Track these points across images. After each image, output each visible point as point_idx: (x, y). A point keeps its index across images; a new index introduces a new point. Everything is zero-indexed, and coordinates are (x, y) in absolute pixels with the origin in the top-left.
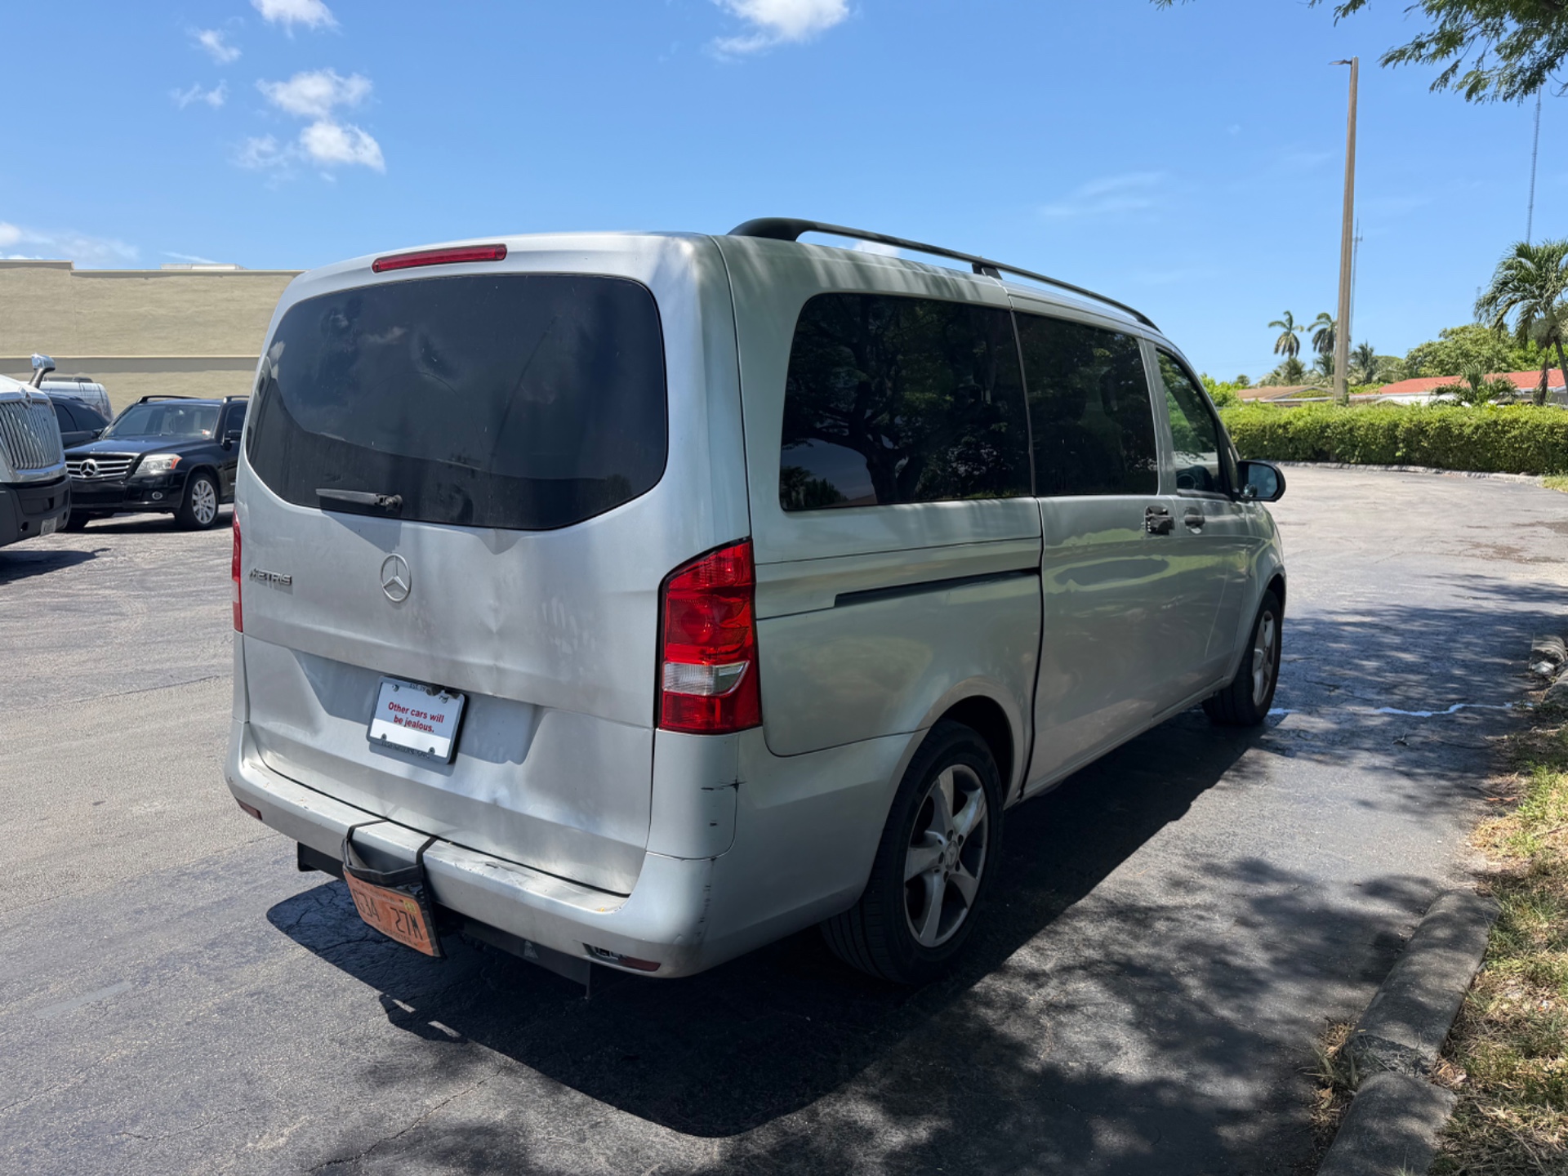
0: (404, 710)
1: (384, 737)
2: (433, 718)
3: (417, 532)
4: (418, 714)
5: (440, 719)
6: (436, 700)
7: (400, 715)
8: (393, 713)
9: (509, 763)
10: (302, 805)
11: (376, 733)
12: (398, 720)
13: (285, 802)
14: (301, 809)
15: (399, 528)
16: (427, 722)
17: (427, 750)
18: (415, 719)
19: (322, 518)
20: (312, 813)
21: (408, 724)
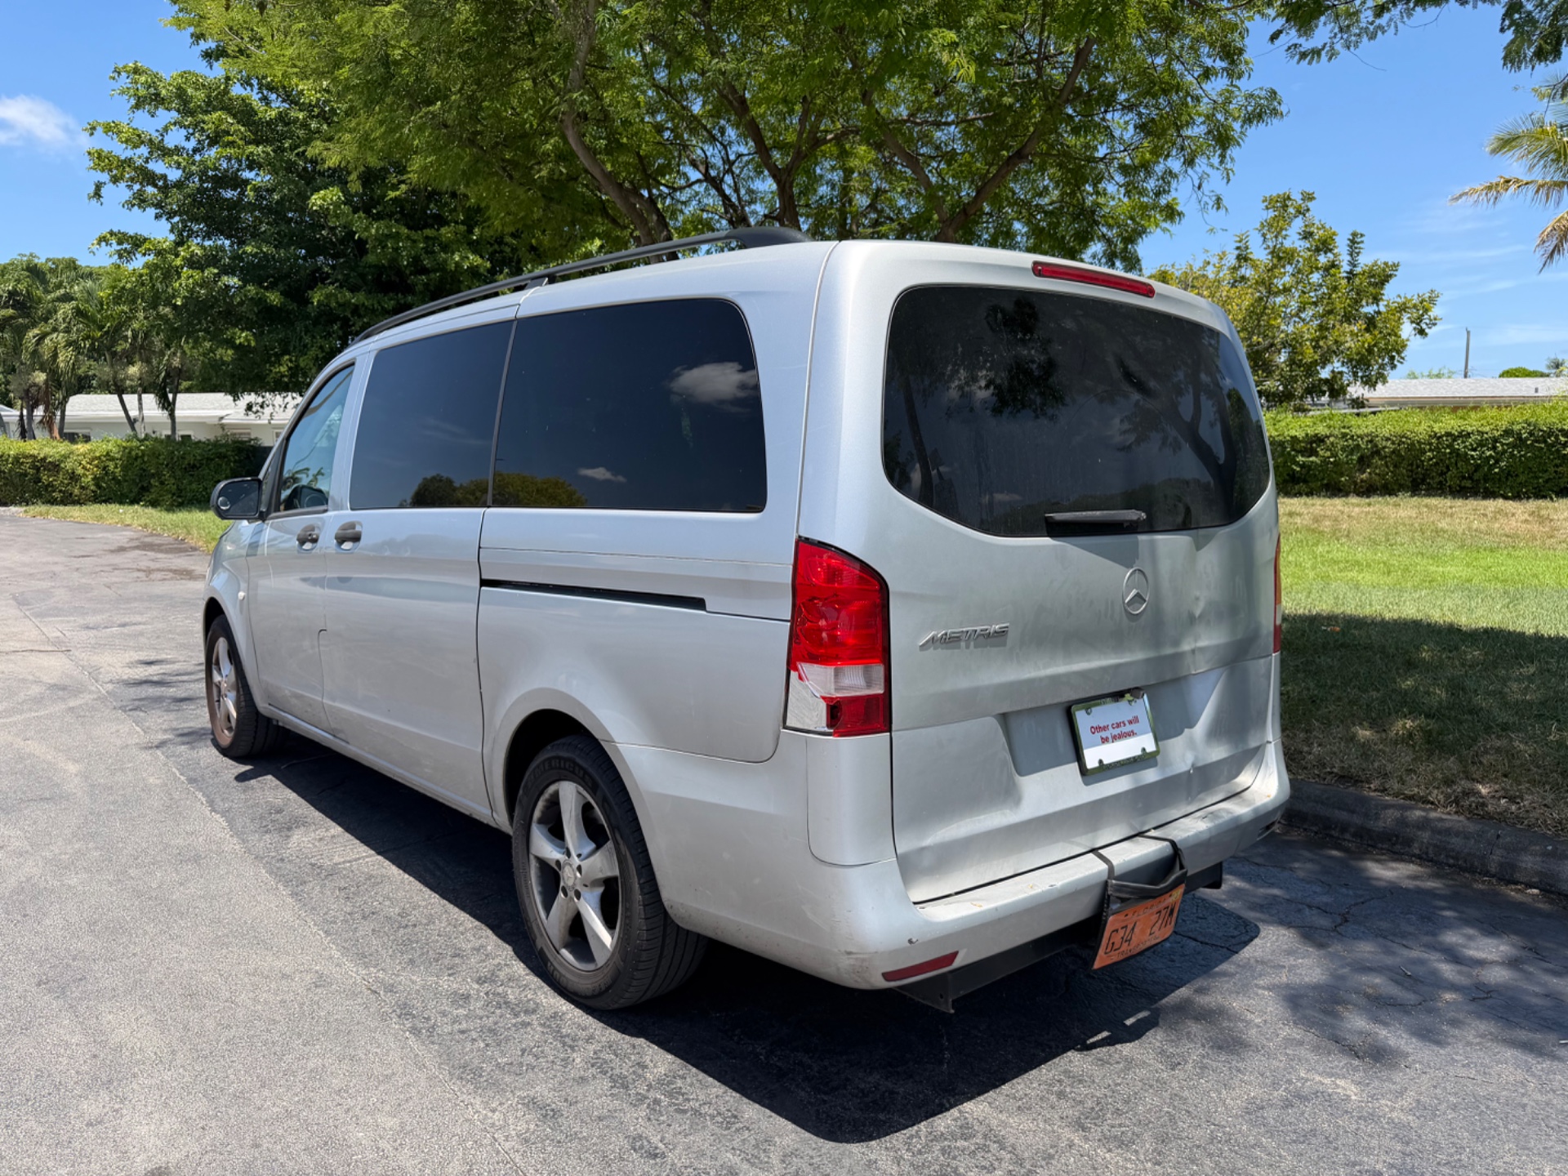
0: (1105, 728)
1: (1101, 762)
2: (1130, 722)
3: (1152, 542)
4: (1118, 725)
5: (1135, 720)
6: (1123, 704)
7: (1104, 734)
8: (1098, 735)
9: (1186, 730)
10: (1046, 887)
11: (1091, 762)
12: (1105, 740)
13: (1025, 899)
14: (1048, 891)
15: (1137, 543)
16: (1128, 728)
17: (1139, 753)
18: (1117, 731)
19: (1054, 546)
20: (1062, 886)
21: (1115, 738)
